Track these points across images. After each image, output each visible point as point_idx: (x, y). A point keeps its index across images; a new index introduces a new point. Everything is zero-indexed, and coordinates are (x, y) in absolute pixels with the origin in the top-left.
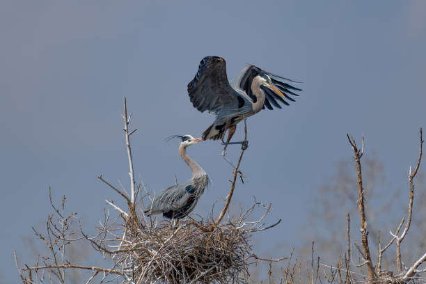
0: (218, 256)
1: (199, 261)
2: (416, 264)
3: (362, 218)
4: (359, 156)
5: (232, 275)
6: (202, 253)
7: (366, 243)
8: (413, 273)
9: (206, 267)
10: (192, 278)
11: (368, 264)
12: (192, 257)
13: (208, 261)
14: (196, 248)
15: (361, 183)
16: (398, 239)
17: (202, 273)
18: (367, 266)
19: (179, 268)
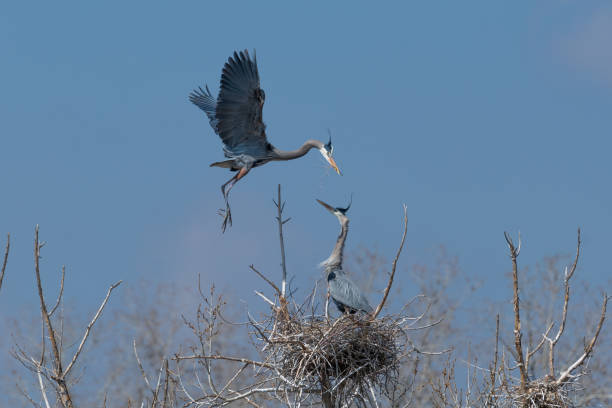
0: (371, 353)
1: (353, 356)
2: (571, 368)
3: (516, 318)
4: (515, 255)
5: (386, 373)
6: (356, 347)
7: (519, 345)
8: (566, 379)
9: (359, 364)
10: (344, 374)
11: (521, 367)
12: (346, 353)
13: (361, 357)
14: (351, 343)
15: (516, 282)
16: (552, 342)
17: (356, 370)
18: (519, 369)
19: (334, 364)
